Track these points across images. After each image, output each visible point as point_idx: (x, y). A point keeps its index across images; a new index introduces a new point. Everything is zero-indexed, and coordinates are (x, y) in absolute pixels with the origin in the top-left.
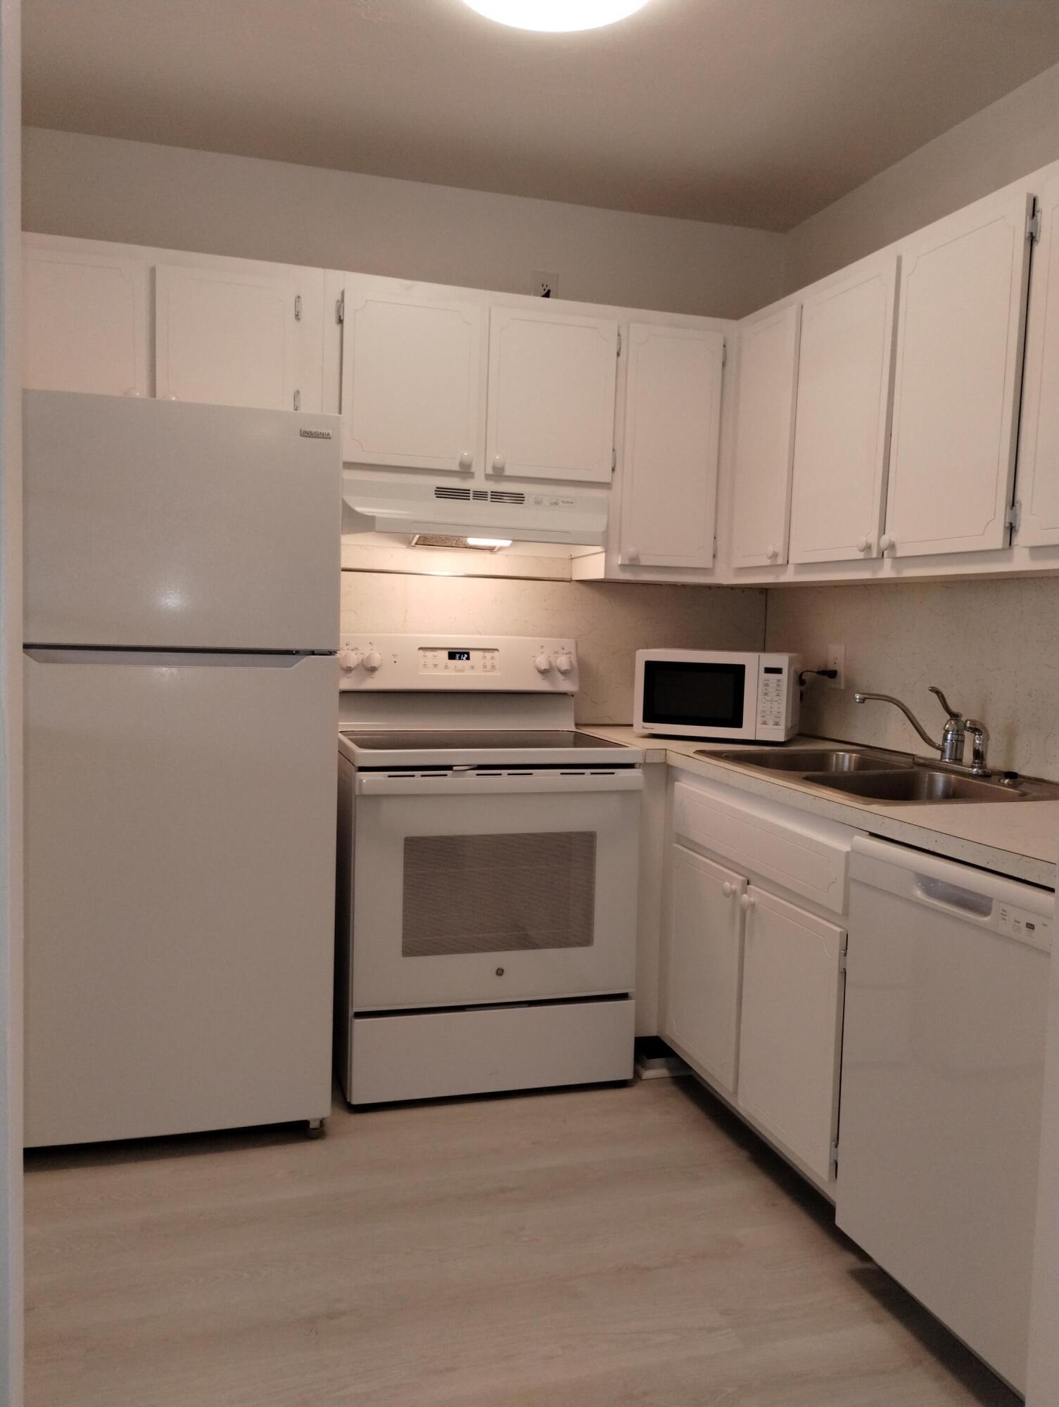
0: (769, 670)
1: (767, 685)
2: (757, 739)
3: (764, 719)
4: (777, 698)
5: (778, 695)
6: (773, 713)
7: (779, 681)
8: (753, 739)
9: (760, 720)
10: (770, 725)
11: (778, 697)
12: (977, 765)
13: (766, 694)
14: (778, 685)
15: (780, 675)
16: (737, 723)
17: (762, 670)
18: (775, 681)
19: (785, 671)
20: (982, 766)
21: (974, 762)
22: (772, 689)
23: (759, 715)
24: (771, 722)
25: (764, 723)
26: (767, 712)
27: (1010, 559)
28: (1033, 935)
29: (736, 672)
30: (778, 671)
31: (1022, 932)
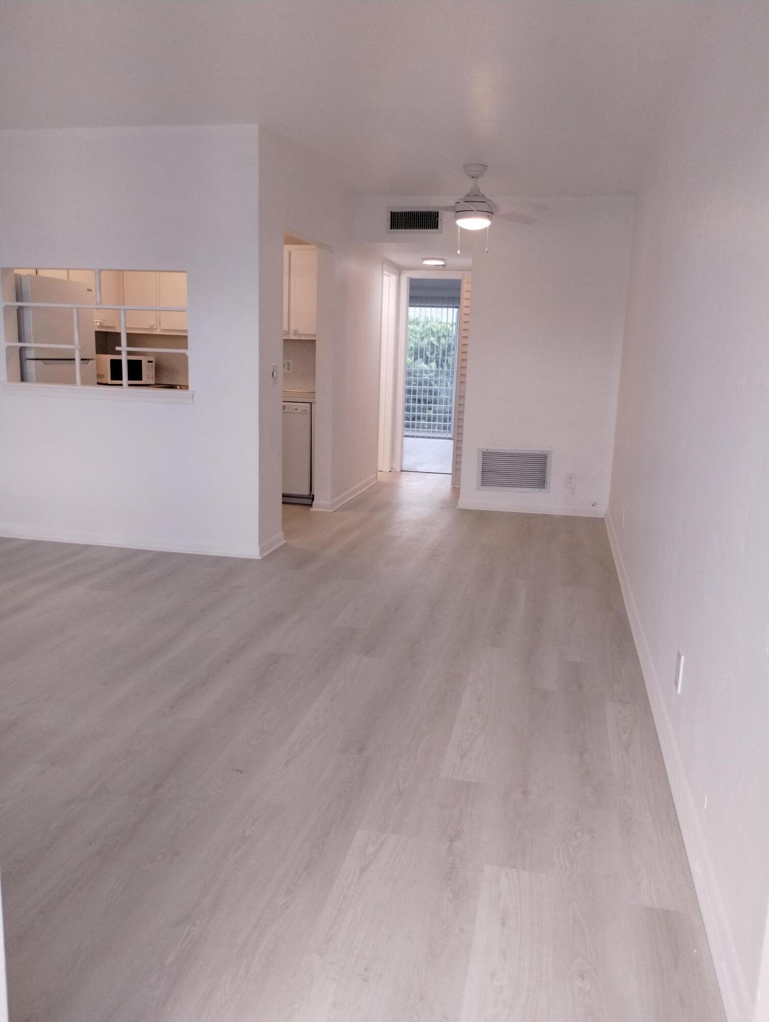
0: (149, 362)
1: (148, 367)
4: (151, 371)
6: (151, 375)
8: (146, 384)
13: (148, 369)
16: (141, 379)
17: (147, 362)
18: (151, 365)
19: (154, 362)
22: (150, 368)
23: (147, 376)
24: (151, 378)
25: (149, 379)
26: (149, 375)
28: (298, 411)
29: (140, 362)
30: (152, 362)
31: (295, 411)
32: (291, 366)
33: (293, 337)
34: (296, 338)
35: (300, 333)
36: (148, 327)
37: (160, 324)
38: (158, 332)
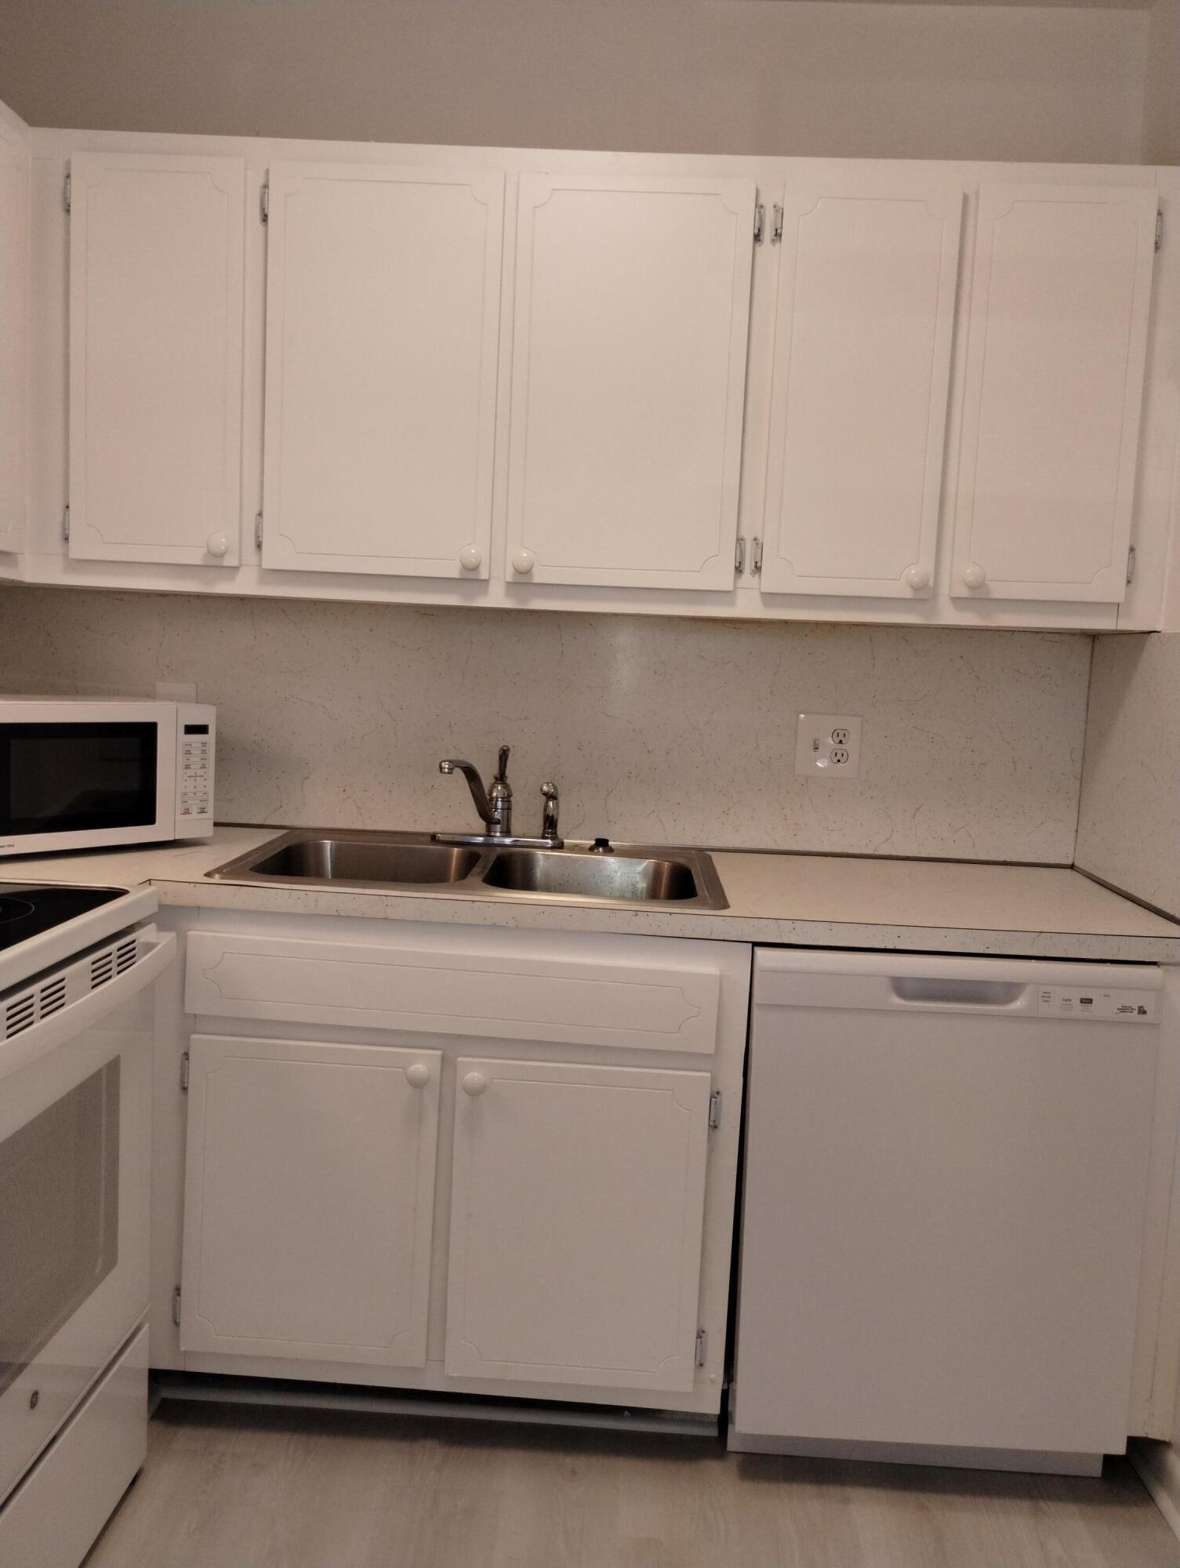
0: (191, 730)
1: (188, 752)
2: (176, 838)
3: (186, 806)
4: (200, 772)
5: (203, 767)
6: (198, 794)
7: (204, 744)
8: (172, 838)
9: (180, 808)
10: (194, 815)
11: (203, 770)
12: (549, 836)
13: (187, 767)
14: (204, 752)
15: (205, 735)
16: (147, 816)
17: (182, 730)
18: (199, 745)
19: (212, 730)
20: (554, 837)
21: (544, 833)
22: (195, 759)
23: (179, 802)
24: (194, 810)
25: (187, 812)
26: (190, 795)
27: (732, 603)
28: (1097, 1010)
29: (145, 735)
30: (202, 729)
31: (1078, 1010)
32: (851, 745)
33: (949, 616)
34: (968, 619)
35: (996, 595)
36: (196, 558)
37: (259, 546)
38: (245, 584)
